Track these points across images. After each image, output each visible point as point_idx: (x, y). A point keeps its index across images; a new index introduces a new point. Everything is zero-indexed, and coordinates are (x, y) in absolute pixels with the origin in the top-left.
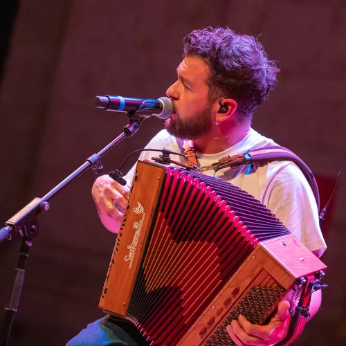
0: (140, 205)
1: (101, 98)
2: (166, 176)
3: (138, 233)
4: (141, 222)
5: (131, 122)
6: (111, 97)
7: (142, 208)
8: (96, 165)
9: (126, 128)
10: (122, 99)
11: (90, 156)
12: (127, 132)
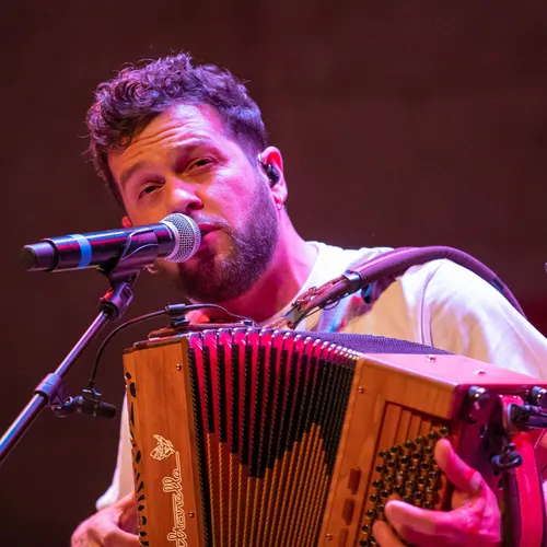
0: (160, 439)
1: (37, 248)
2: (192, 354)
3: (178, 498)
4: (177, 473)
5: (114, 286)
6: (56, 242)
7: (168, 443)
8: (57, 399)
9: (105, 302)
10: (81, 239)
11: (40, 381)
12: (110, 310)
